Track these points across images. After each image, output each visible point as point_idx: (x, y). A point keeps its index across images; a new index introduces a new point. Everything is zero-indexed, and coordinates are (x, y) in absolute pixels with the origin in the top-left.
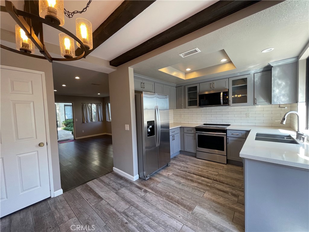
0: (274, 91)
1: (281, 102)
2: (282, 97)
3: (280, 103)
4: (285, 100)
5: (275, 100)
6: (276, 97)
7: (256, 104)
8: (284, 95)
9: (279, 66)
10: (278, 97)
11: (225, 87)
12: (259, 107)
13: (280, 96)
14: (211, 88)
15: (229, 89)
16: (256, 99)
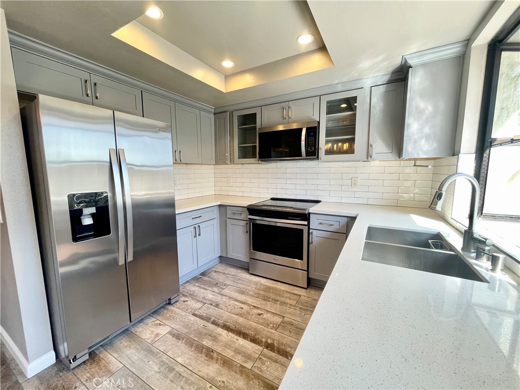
0: (409, 125)
1: (421, 154)
2: (423, 141)
3: (418, 154)
4: (429, 148)
5: (409, 148)
6: (412, 141)
7: (371, 157)
8: (428, 137)
9: (424, 65)
10: (415, 141)
11: (312, 117)
12: (376, 165)
13: (421, 138)
14: (283, 117)
15: (319, 122)
16: (371, 146)
